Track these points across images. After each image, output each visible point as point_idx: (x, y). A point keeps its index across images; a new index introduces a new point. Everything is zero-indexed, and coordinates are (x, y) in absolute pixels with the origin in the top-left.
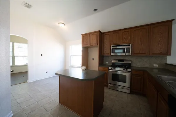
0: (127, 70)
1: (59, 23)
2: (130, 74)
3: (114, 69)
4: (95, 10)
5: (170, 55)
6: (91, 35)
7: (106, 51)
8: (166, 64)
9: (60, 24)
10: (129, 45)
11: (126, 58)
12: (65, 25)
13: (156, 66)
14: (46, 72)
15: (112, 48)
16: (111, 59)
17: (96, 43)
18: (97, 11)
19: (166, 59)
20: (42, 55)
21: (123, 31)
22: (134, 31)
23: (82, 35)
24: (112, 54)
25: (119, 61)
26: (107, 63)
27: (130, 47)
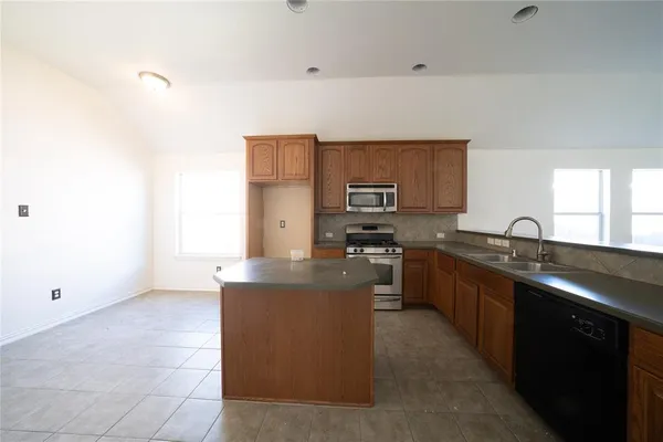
0: (394, 251)
1: (140, 74)
2: (400, 260)
3: (362, 251)
4: (312, 70)
5: (465, 212)
6: (283, 143)
7: (331, 201)
8: (458, 231)
9: (145, 77)
10: (393, 186)
11: (381, 221)
12: (169, 83)
13: (440, 236)
14: (55, 295)
15: (349, 190)
16: (343, 224)
17: (302, 172)
18: (317, 74)
19: (457, 220)
20: (23, 211)
21: (378, 147)
22: (403, 151)
23: (249, 139)
24: (349, 209)
25: (364, 228)
26: (330, 235)
27: (394, 190)
